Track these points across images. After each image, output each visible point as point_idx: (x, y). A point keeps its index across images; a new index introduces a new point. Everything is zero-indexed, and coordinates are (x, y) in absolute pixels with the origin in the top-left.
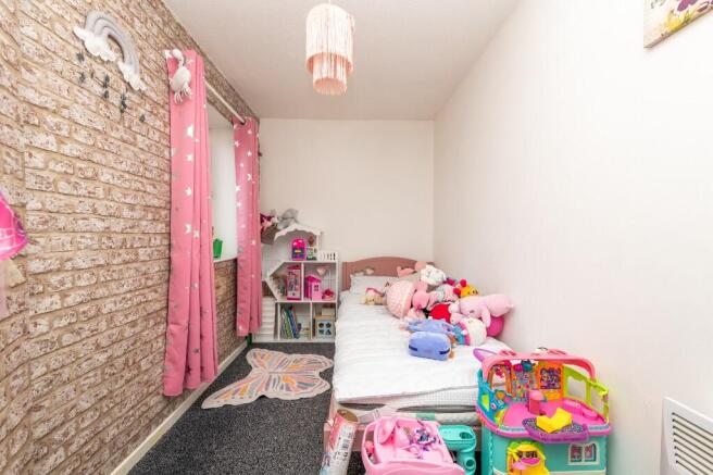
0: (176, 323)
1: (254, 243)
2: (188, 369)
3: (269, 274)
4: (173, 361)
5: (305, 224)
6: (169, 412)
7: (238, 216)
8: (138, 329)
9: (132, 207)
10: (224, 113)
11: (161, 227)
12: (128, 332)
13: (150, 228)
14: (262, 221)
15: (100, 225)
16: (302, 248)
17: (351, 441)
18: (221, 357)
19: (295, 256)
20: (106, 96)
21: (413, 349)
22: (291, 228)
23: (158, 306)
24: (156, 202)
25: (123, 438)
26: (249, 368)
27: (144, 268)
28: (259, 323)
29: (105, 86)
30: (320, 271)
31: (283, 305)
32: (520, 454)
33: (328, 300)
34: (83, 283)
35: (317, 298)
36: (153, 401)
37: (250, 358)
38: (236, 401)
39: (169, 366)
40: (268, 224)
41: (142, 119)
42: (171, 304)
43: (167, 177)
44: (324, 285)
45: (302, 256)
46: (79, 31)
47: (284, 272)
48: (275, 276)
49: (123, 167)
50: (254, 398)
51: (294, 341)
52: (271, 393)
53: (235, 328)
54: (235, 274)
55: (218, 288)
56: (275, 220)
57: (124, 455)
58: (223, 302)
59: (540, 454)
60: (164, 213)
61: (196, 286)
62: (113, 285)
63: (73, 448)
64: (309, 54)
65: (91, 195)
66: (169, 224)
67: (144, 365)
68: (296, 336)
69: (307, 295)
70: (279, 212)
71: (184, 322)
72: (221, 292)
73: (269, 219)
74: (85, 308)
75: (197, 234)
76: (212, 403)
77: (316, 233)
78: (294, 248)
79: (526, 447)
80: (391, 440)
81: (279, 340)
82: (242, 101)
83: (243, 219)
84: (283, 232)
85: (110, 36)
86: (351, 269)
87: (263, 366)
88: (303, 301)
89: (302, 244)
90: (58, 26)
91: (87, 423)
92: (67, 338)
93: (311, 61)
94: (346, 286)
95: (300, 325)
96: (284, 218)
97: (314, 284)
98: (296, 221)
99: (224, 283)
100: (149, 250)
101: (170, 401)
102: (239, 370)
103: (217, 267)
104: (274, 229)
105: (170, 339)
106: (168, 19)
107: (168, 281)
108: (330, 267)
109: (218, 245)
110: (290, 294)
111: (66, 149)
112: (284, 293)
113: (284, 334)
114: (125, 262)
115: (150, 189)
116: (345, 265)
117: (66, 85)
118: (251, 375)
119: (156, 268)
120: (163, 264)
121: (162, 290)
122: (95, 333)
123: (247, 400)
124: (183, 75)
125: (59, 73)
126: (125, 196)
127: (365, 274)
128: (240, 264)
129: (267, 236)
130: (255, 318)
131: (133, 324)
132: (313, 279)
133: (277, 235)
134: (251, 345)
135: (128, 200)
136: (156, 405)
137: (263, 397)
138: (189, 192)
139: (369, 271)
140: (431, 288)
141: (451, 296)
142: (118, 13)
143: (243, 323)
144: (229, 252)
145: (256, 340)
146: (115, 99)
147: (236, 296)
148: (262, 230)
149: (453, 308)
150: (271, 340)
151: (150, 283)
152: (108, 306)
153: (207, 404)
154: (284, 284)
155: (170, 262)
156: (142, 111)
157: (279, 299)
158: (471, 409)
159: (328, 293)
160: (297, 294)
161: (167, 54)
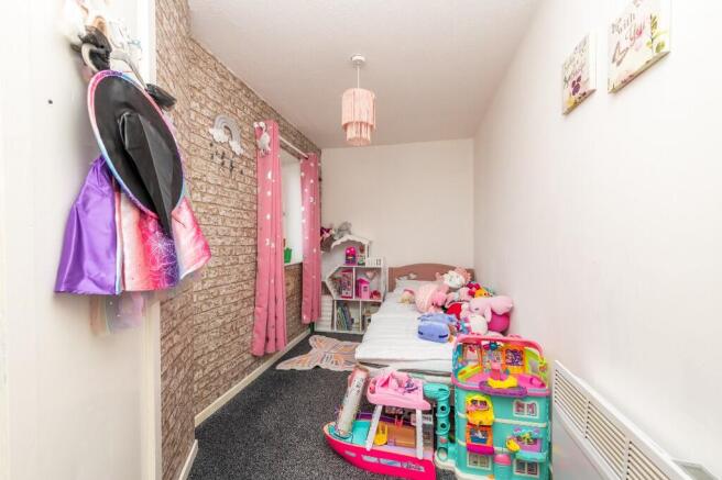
0: (260, 306)
1: (315, 250)
2: (267, 339)
3: (328, 277)
4: (258, 332)
5: (358, 235)
6: (256, 367)
7: (304, 230)
8: (238, 307)
9: (235, 229)
10: (294, 154)
11: (251, 241)
12: (233, 309)
13: (246, 243)
14: (322, 233)
15: (220, 242)
16: (354, 256)
17: (362, 384)
18: (290, 338)
19: (348, 261)
20: (223, 164)
21: (420, 333)
22: (344, 239)
23: (249, 294)
24: (249, 225)
25: (230, 376)
26: (311, 348)
27: (241, 269)
28: (319, 315)
29: (222, 158)
30: (369, 274)
31: (338, 302)
32: (474, 402)
33: (375, 299)
34: (211, 276)
35: (366, 297)
36: (246, 356)
37: (311, 341)
38: (299, 367)
39: (256, 336)
40: (327, 235)
41: (242, 172)
42: (258, 293)
43: (255, 207)
44: (373, 286)
45: (353, 262)
46: (211, 131)
47: (338, 275)
48: (333, 278)
49: (231, 205)
50: (312, 367)
51: (347, 332)
52: (324, 366)
53: (300, 317)
54: (301, 275)
55: (288, 284)
56: (333, 232)
57: (230, 386)
58: (292, 295)
59: (489, 404)
60: (253, 231)
61: (272, 281)
62: (226, 278)
63: (206, 372)
64: (344, 122)
65: (216, 224)
66: (256, 239)
67: (242, 331)
68: (349, 328)
69: (358, 294)
70: (336, 226)
71: (265, 306)
72: (291, 288)
73: (328, 231)
74: (212, 291)
75: (273, 245)
76: (283, 366)
77: (365, 242)
78: (347, 255)
79: (479, 397)
80: (386, 384)
81: (335, 330)
82: (307, 139)
83: (307, 232)
84: (338, 242)
85: (226, 127)
86: (396, 274)
87: (321, 347)
88: (354, 299)
89: (354, 252)
90: (202, 131)
91: (213, 359)
92: (205, 307)
93: (346, 126)
94: (392, 288)
95: (352, 320)
96: (340, 230)
97: (363, 285)
98: (350, 233)
99: (293, 281)
100: (244, 256)
101: (257, 359)
102: (303, 348)
103: (287, 270)
104: (332, 239)
105: (256, 317)
106: (256, 101)
107: (255, 278)
108: (376, 271)
109: (288, 253)
110: (344, 293)
111: (205, 199)
112: (339, 292)
113: (340, 325)
114: (232, 264)
115: (245, 216)
116: (391, 270)
117: (204, 163)
118: (311, 352)
119: (248, 268)
120: (253, 265)
121: (252, 283)
122: (217, 306)
123: (306, 368)
124: (265, 139)
125: (202, 157)
126: (232, 222)
127: (409, 279)
128: (305, 267)
129: (326, 245)
130: (315, 311)
131: (236, 304)
132: (362, 281)
133: (334, 244)
134: (313, 333)
135: (234, 225)
136: (248, 359)
137: (317, 367)
138: (268, 217)
139: (412, 276)
140: (451, 290)
141: (466, 297)
142: (229, 110)
143: (306, 313)
144: (297, 257)
145: (317, 329)
146: (227, 164)
147: (301, 292)
148: (322, 241)
149: (465, 306)
150: (329, 330)
151: (245, 278)
152: (223, 291)
153: (279, 367)
154: (340, 283)
155: (256, 265)
156: (241, 167)
157: (335, 296)
158: (448, 375)
159: (376, 293)
160: (350, 292)
161: (256, 125)
